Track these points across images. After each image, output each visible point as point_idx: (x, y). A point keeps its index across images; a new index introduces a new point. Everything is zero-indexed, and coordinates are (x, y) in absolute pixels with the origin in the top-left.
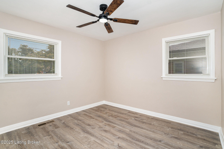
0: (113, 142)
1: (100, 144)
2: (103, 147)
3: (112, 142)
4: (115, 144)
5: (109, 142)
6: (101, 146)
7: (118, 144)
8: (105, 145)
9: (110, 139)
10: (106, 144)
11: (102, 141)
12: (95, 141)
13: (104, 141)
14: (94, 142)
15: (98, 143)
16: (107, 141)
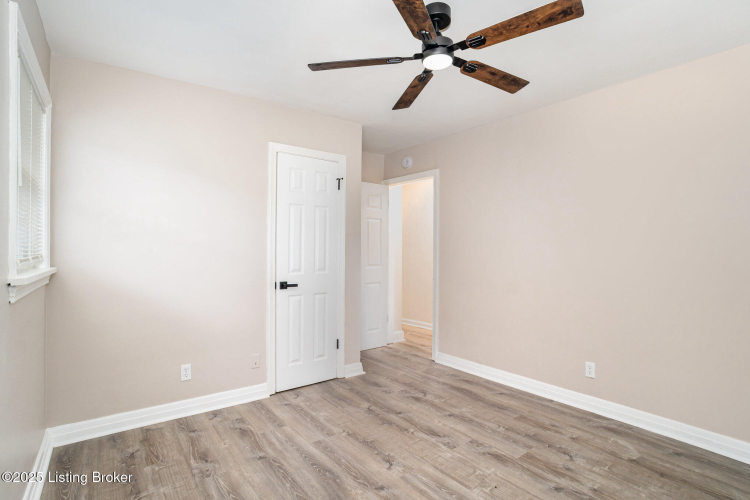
0: (402, 478)
1: (448, 475)
2: (437, 465)
3: (408, 475)
4: (401, 469)
5: (416, 476)
6: (443, 468)
7: (389, 468)
8: (431, 470)
9: (414, 487)
10: (426, 475)
11: (441, 485)
12: (466, 486)
13: (433, 484)
14: (467, 483)
15: (454, 479)
16: (425, 484)
